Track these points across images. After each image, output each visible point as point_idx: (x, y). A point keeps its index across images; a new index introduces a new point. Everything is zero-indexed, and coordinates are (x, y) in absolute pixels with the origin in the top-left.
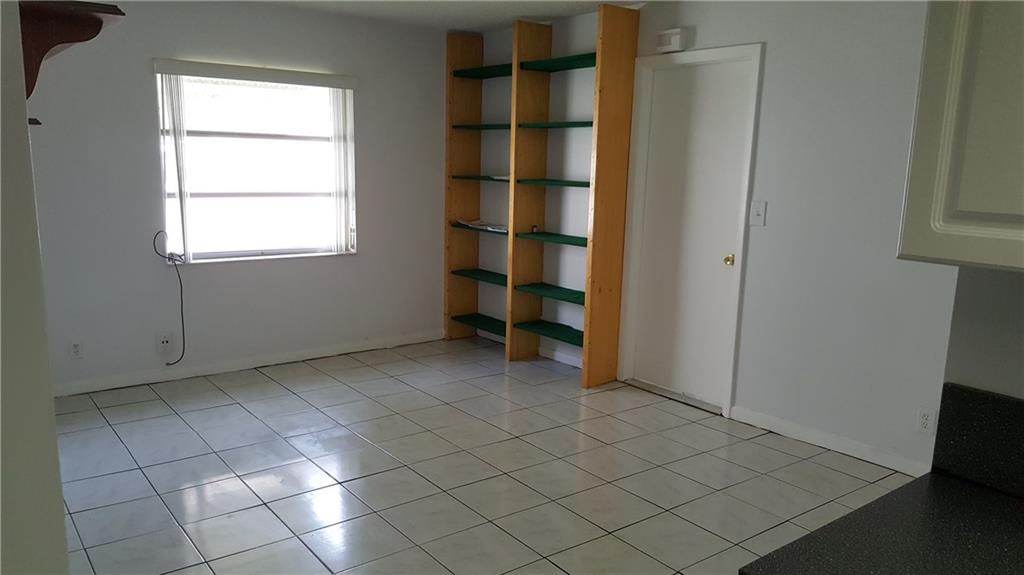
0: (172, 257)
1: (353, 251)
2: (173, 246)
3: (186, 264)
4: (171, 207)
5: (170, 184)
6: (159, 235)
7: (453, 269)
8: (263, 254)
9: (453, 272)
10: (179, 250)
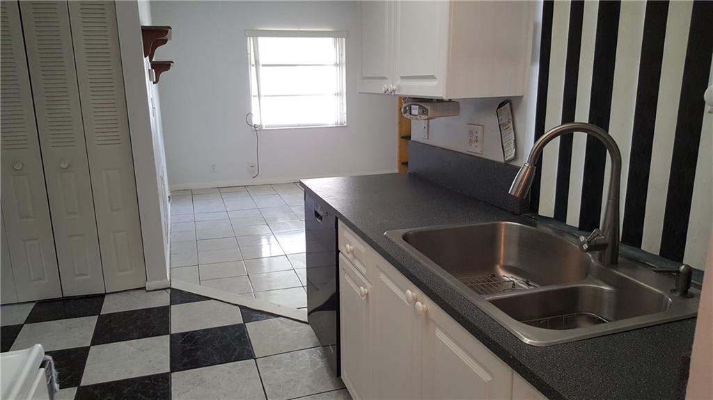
0: (255, 126)
1: (345, 125)
2: (256, 121)
3: (261, 130)
4: (254, 101)
5: (254, 91)
6: (249, 115)
7: (403, 135)
8: (299, 126)
9: (402, 137)
10: (258, 124)
